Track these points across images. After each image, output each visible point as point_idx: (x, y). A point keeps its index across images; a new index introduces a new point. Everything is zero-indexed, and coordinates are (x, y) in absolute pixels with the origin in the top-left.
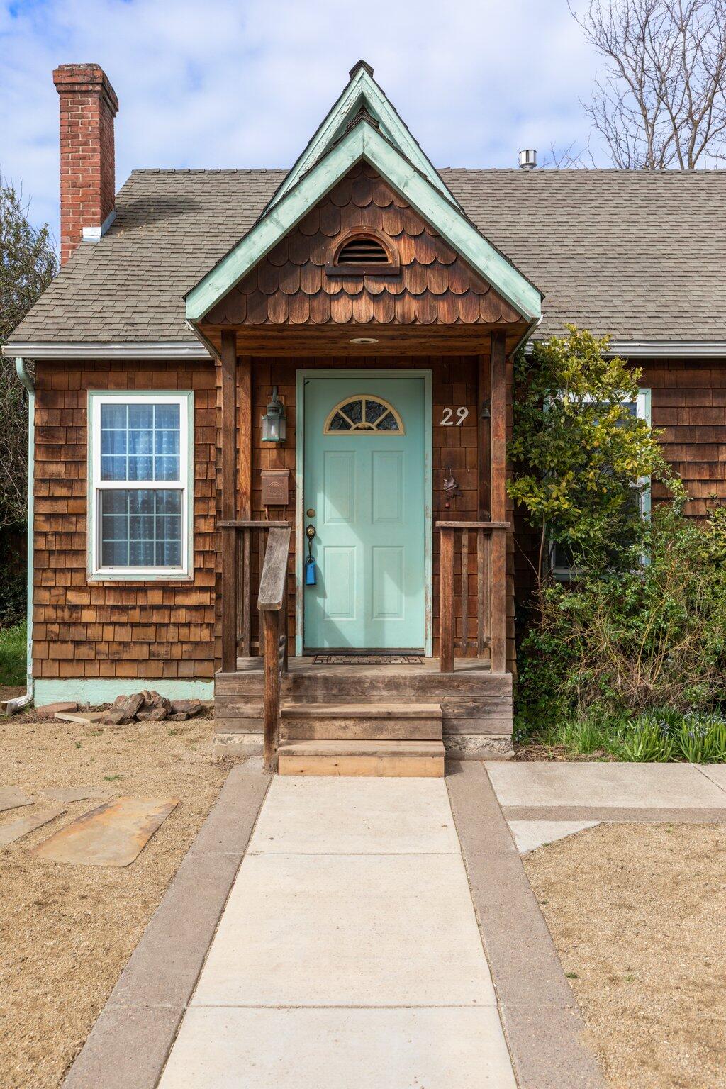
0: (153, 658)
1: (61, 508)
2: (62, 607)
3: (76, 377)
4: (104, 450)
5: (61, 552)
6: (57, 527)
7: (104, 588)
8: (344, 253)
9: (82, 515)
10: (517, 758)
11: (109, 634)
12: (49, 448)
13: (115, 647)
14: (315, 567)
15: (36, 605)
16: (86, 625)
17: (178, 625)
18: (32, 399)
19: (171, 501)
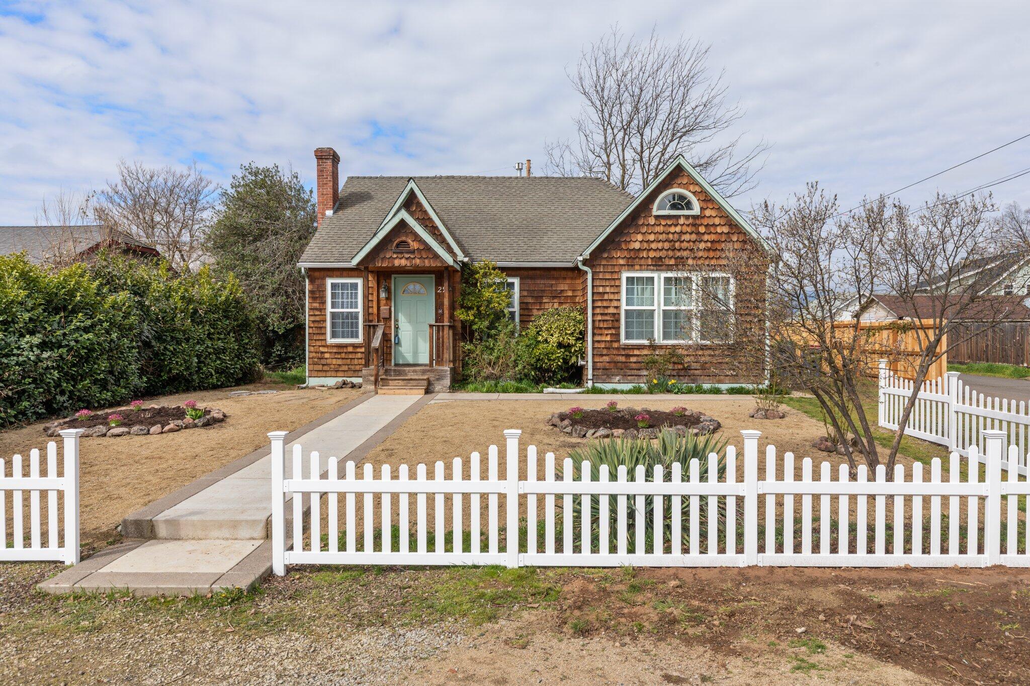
0: (349, 370)
1: (317, 318)
2: (318, 353)
3: (322, 273)
4: (332, 298)
5: (318, 334)
6: (316, 325)
7: (332, 346)
8: (398, 246)
9: (325, 321)
10: (450, 392)
11: (334, 361)
12: (313, 298)
13: (336, 366)
14: (398, 338)
15: (309, 352)
16: (326, 359)
17: (358, 359)
18: (307, 281)
19: (355, 316)
